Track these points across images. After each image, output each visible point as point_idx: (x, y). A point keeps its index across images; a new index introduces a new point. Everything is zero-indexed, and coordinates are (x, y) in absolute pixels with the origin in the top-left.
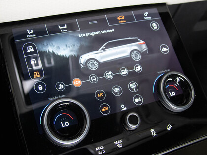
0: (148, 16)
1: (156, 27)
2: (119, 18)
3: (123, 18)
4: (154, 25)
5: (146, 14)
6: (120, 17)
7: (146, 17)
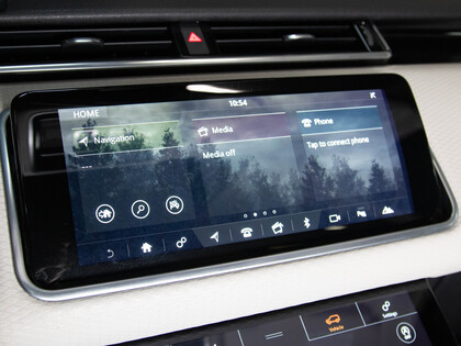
0: (391, 310)
1: (409, 337)
2: (328, 322)
3: (338, 320)
4: (405, 330)
5: (387, 305)
6: (332, 319)
7: (385, 313)
